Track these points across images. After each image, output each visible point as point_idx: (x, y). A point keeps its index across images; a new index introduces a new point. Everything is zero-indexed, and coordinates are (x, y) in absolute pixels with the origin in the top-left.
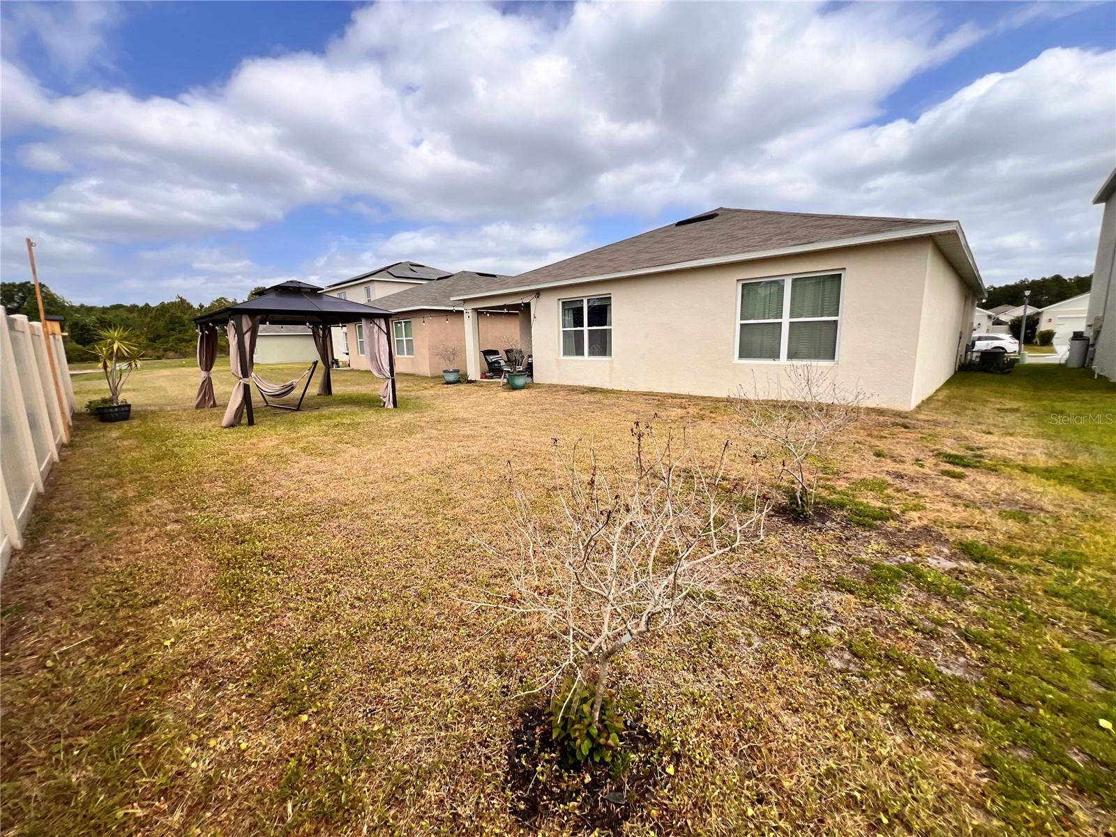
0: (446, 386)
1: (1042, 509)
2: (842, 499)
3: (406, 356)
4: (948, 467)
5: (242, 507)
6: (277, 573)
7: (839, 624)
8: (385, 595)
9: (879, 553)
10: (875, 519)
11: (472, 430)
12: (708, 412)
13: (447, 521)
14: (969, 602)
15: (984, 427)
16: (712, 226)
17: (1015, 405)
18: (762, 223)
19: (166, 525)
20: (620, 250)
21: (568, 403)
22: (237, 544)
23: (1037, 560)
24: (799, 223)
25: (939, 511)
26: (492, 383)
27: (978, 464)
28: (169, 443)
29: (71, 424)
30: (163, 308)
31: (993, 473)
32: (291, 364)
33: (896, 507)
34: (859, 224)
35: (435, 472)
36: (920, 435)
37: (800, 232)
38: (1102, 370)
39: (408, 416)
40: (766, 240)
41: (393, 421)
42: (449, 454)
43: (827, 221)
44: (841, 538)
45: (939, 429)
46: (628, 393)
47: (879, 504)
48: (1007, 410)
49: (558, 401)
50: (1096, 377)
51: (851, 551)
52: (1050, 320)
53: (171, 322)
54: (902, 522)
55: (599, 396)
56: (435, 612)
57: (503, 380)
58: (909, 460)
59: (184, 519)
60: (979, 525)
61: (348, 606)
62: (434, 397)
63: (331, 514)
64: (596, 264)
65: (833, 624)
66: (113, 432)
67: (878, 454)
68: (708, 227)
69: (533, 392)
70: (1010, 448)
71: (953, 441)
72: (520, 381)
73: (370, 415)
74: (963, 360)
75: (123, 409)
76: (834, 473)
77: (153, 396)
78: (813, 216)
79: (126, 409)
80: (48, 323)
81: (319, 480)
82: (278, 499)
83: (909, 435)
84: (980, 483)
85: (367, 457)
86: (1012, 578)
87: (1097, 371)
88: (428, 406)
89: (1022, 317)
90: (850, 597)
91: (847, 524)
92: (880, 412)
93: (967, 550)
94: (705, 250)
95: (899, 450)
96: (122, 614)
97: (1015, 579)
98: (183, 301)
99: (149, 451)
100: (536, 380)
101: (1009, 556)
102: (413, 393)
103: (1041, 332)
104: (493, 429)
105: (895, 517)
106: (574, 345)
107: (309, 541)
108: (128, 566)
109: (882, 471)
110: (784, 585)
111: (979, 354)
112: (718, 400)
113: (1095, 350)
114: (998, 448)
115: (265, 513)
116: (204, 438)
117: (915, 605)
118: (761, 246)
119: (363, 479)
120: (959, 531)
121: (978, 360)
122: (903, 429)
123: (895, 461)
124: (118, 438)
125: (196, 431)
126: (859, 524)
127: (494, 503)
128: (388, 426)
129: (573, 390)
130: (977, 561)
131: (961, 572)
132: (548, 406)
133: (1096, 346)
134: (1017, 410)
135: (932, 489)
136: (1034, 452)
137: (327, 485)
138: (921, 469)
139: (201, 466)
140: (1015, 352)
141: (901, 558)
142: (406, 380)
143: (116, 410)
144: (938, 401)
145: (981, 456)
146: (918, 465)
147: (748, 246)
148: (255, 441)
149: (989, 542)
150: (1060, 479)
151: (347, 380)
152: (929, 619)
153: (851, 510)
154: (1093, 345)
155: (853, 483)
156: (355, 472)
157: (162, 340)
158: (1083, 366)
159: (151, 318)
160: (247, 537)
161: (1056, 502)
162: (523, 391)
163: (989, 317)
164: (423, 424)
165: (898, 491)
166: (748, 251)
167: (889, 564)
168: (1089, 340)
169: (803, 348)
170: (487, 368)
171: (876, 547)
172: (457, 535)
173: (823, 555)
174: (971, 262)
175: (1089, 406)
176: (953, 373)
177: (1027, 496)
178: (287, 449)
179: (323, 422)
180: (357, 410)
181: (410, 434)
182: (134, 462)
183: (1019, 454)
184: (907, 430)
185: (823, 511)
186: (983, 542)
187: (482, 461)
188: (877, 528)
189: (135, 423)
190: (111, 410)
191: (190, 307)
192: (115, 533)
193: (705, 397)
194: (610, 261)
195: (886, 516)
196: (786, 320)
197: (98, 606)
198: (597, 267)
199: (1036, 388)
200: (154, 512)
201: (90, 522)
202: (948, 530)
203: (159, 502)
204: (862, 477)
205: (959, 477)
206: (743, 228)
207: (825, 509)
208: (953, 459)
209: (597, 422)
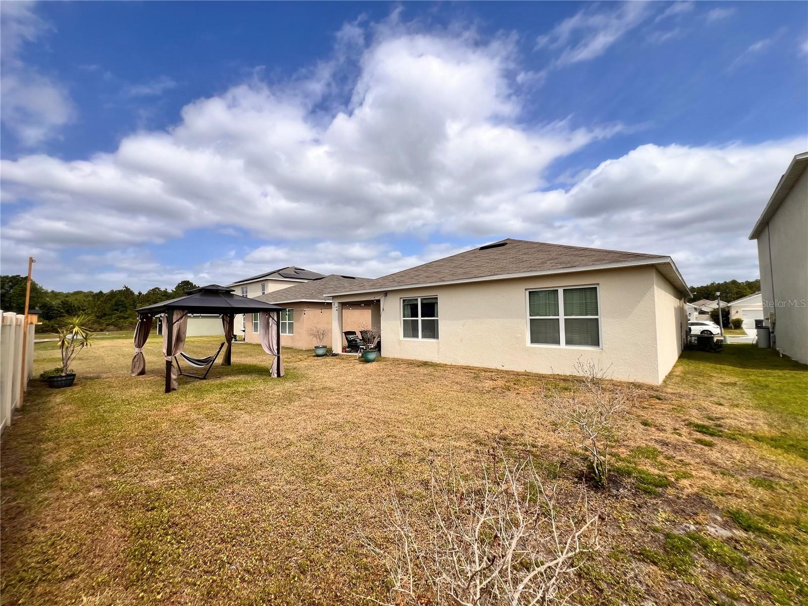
0: (316, 358)
1: (780, 477)
2: (628, 466)
3: (287, 334)
4: (699, 436)
5: (154, 472)
6: (179, 542)
7: (653, 599)
8: (270, 567)
9: (668, 521)
10: (657, 486)
11: (337, 398)
12: (512, 384)
13: (320, 487)
14: (751, 574)
15: (715, 399)
16: (504, 251)
17: (733, 379)
18: (538, 251)
19: (90, 491)
20: (442, 265)
21: (408, 375)
22: (148, 510)
23: (792, 529)
24: (563, 252)
25: (703, 478)
26: (351, 356)
27: (720, 433)
28: (101, 409)
29: (26, 390)
30: (113, 294)
31: (734, 442)
32: (201, 337)
33: (670, 474)
34: (603, 255)
35: (309, 438)
36: (671, 407)
37: (564, 259)
38: (784, 351)
39: (288, 385)
40: (542, 263)
41: (277, 390)
42: (320, 421)
43: (582, 252)
44: (635, 506)
45: (684, 401)
46: (452, 367)
47: (656, 472)
48: (727, 384)
49: (400, 372)
50: (781, 356)
51: (646, 519)
52: (737, 312)
53: (116, 305)
54: (678, 489)
55: (431, 369)
56: (314, 587)
57: (359, 354)
58: (669, 428)
59: (106, 485)
60: (738, 493)
61: (239, 580)
62: (308, 368)
63: (228, 480)
64: (426, 275)
65: (647, 599)
66: (58, 399)
67: (645, 424)
68: (501, 252)
69: (382, 364)
70: (739, 419)
71: (696, 411)
72: (372, 356)
73: (258, 385)
74: (685, 341)
75: (69, 378)
76: (615, 441)
77: (93, 365)
78: (571, 248)
79: (72, 377)
80: (30, 316)
81: (219, 445)
82: (184, 463)
83: (663, 406)
84: (727, 451)
85: (257, 423)
86: (778, 548)
87: (781, 352)
88: (303, 376)
89: (717, 309)
90: (655, 568)
91: (637, 491)
92: (639, 386)
93: (734, 519)
94: (501, 268)
95: (660, 420)
96: (39, 589)
97: (780, 548)
98: (127, 289)
99: (84, 416)
100: (383, 355)
101: (770, 524)
102: (291, 364)
103: (733, 320)
104: (353, 397)
105: (672, 485)
106: (410, 330)
107: (207, 508)
108: (53, 535)
109: (651, 439)
110: (600, 556)
111: (696, 338)
112: (518, 374)
113: (775, 336)
114: (731, 418)
115: (172, 478)
116: (129, 404)
117: (709, 577)
118: (540, 267)
119: (253, 444)
120: (724, 499)
121: (696, 342)
122: (658, 401)
123: (658, 429)
124: (61, 403)
125: (123, 398)
126: (646, 492)
127: (358, 469)
128: (273, 394)
129: (410, 363)
130: (746, 530)
131: (737, 541)
132: (393, 377)
133: (775, 333)
134: (735, 384)
135: (693, 456)
136: (758, 422)
137: (224, 450)
138: (680, 438)
139: (124, 431)
140: (718, 334)
141: (686, 526)
142: (287, 353)
143: (64, 378)
144: (677, 376)
145: (720, 426)
146: (677, 434)
147: (531, 267)
148: (169, 407)
149: (750, 510)
150: (785, 448)
151: (242, 353)
152: (724, 592)
153: (637, 477)
154: (773, 332)
155: (632, 451)
156: (247, 437)
157: (106, 317)
158: (769, 347)
159: (102, 301)
160: (157, 504)
161: (789, 470)
162: (374, 363)
163: (696, 309)
164: (299, 392)
165: (668, 458)
166: (531, 271)
167: (677, 533)
168: (769, 328)
169: (576, 337)
170: (347, 344)
171: (664, 515)
172: (330, 502)
173: (624, 523)
174: (680, 279)
175: (785, 381)
176: (681, 352)
177: (766, 465)
178: (194, 416)
179: (223, 390)
180: (249, 379)
181: (290, 401)
182: (72, 426)
183: (748, 424)
184: (660, 401)
185: (616, 478)
186: (745, 510)
187: (346, 429)
188: (660, 496)
189: (76, 389)
190: (59, 379)
191: (132, 293)
192: (46, 499)
193: (509, 371)
194: (436, 272)
195: (664, 483)
196: (562, 317)
197: (20, 581)
198: (427, 277)
199: (743, 366)
200: (81, 477)
201: (26, 488)
202: (715, 497)
203: (86, 467)
204: (638, 445)
205: (710, 445)
206: (525, 254)
207: (616, 476)
208: (701, 429)
209: (431, 392)
